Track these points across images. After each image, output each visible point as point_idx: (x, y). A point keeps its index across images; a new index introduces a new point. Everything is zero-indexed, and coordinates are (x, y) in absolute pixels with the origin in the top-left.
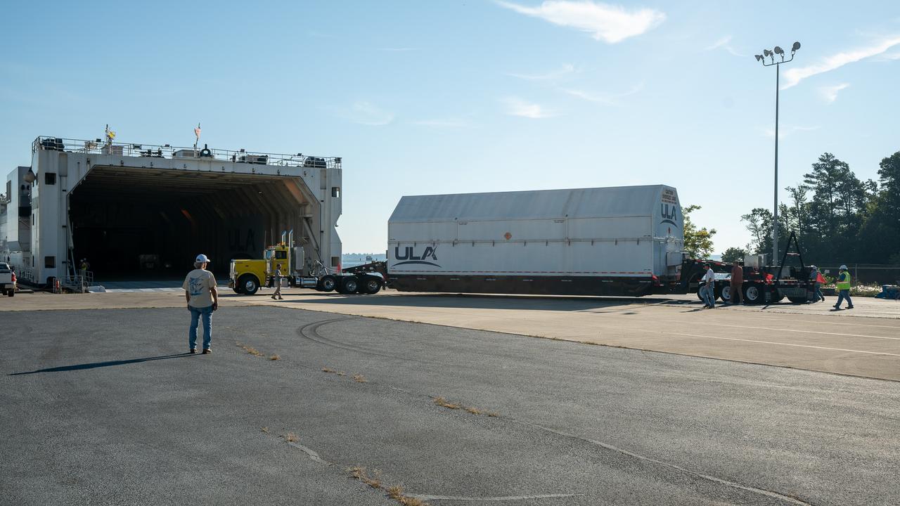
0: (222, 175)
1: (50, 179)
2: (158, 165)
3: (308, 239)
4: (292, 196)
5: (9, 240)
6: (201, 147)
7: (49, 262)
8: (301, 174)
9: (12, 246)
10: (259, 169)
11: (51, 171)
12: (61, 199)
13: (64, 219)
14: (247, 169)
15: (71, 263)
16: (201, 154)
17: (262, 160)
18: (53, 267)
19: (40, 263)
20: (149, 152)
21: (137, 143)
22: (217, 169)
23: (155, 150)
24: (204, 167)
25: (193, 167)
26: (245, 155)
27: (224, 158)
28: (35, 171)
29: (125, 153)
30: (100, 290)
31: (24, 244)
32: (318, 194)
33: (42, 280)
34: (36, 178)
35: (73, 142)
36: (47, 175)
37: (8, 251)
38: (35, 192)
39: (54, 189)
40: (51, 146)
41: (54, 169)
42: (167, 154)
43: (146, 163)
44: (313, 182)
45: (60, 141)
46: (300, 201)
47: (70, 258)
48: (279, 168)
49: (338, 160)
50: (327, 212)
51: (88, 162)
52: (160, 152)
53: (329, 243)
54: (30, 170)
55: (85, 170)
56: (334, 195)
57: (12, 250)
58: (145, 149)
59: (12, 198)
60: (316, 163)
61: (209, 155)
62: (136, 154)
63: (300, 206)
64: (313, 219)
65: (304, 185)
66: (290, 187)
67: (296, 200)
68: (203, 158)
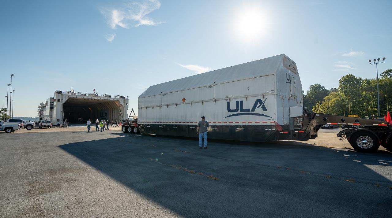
0: (100, 100)
1: (59, 100)
2: (85, 97)
3: (120, 114)
4: (116, 104)
5: (47, 115)
6: (95, 93)
7: (58, 120)
8: (119, 100)
9: (48, 117)
10: (109, 99)
11: (59, 99)
12: (61, 105)
13: (62, 110)
14: (106, 99)
15: (63, 120)
16: (96, 95)
17: (110, 96)
18: (59, 121)
19: (56, 120)
20: (83, 94)
21: (80, 92)
22: (99, 98)
23: (84, 94)
24: (96, 98)
25: (93, 98)
26: (106, 95)
27: (101, 96)
28: (55, 98)
29: (77, 94)
30: (71, 127)
31: (51, 116)
32: (123, 104)
33: (56, 124)
34: (55, 100)
35: (64, 92)
36: (58, 99)
37: (46, 117)
38: (55, 103)
39: (60, 103)
40: (59, 93)
41: (60, 98)
42: (87, 95)
43: (82, 97)
44: (122, 102)
45: (61, 91)
46: (119, 106)
47: (63, 119)
48: (114, 99)
49: (128, 97)
50: (125, 108)
51: (68, 96)
52: (85, 94)
53: (125, 116)
54: (53, 98)
55: (67, 98)
56: (127, 105)
57: (47, 117)
58: (82, 94)
59: (48, 105)
60: (122, 97)
61: (97, 95)
62: (80, 95)
63: (118, 107)
64: (122, 110)
65: (120, 102)
66: (116, 103)
67: (117, 106)
68: (96, 96)
